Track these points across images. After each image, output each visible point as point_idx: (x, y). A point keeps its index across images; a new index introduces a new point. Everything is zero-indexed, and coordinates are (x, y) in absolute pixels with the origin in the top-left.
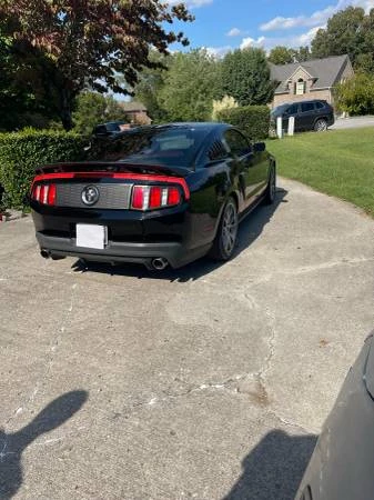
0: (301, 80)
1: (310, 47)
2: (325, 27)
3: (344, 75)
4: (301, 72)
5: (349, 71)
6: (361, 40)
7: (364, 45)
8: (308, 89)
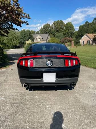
0: (39, 38)
1: (39, 31)
2: (42, 27)
3: (48, 38)
4: (39, 36)
5: (49, 37)
6: (50, 31)
7: (51, 32)
8: (41, 40)
